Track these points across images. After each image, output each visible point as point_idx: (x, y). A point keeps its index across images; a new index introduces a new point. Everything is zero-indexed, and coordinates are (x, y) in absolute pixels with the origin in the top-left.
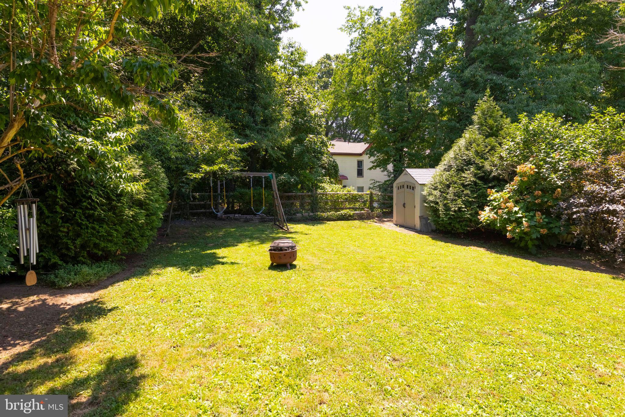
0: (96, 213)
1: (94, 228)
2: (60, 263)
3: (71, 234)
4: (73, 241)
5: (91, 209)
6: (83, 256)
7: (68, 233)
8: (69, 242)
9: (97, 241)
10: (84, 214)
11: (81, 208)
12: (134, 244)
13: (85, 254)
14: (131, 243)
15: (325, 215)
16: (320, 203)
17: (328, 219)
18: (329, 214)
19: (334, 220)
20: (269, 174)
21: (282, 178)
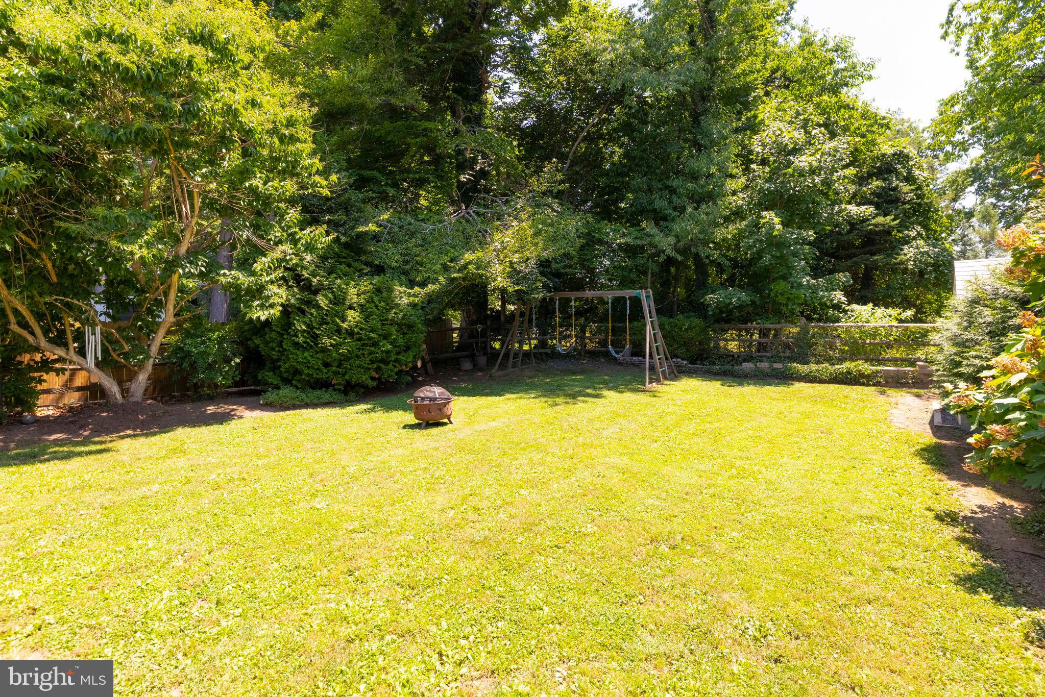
15: (803, 369)
16: (814, 344)
17: (810, 379)
18: (814, 367)
19: (821, 381)
20: (636, 292)
21: (708, 297)
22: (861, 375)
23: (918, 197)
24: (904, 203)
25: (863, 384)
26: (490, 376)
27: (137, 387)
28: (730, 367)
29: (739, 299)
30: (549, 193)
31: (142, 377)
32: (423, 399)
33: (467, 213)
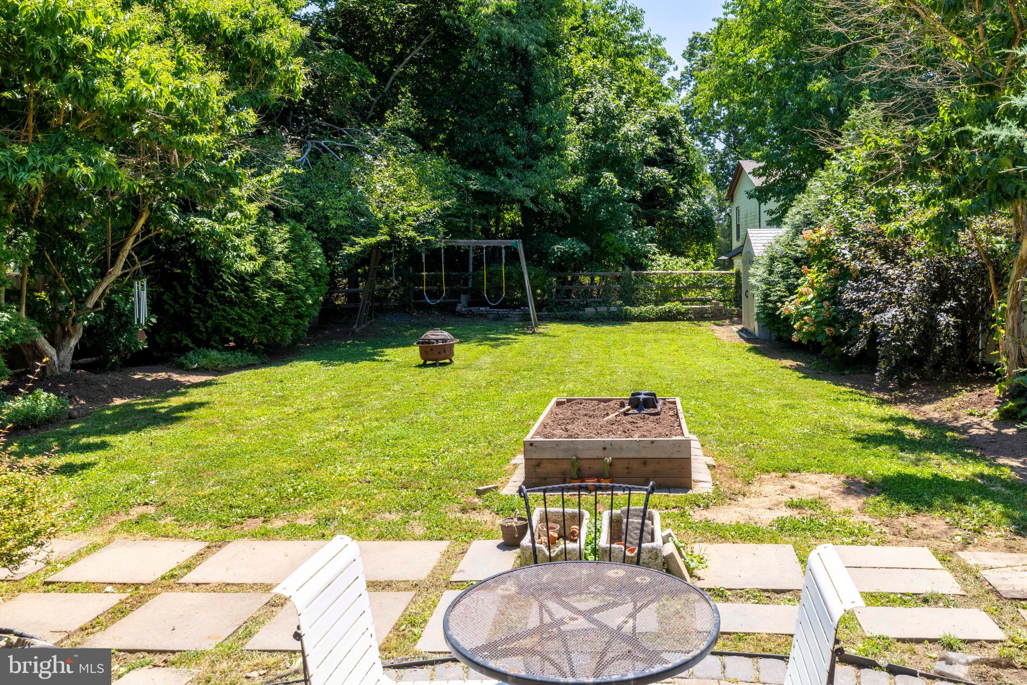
0: (227, 294)
1: (225, 311)
2: (191, 345)
3: (202, 316)
4: (204, 323)
5: (222, 290)
6: (215, 341)
7: (199, 314)
8: (201, 324)
9: (229, 325)
10: (216, 295)
11: (212, 289)
12: (273, 332)
13: (217, 338)
14: (269, 331)
15: (635, 310)
16: (637, 289)
17: (641, 319)
18: (643, 309)
19: (650, 320)
20: (511, 242)
21: (555, 247)
22: (679, 313)
23: (687, 158)
24: (679, 164)
25: (680, 320)
26: (353, 332)
27: (67, 355)
28: (575, 312)
29: (581, 249)
30: (406, 131)
31: (73, 342)
32: (437, 340)
33: (318, 145)
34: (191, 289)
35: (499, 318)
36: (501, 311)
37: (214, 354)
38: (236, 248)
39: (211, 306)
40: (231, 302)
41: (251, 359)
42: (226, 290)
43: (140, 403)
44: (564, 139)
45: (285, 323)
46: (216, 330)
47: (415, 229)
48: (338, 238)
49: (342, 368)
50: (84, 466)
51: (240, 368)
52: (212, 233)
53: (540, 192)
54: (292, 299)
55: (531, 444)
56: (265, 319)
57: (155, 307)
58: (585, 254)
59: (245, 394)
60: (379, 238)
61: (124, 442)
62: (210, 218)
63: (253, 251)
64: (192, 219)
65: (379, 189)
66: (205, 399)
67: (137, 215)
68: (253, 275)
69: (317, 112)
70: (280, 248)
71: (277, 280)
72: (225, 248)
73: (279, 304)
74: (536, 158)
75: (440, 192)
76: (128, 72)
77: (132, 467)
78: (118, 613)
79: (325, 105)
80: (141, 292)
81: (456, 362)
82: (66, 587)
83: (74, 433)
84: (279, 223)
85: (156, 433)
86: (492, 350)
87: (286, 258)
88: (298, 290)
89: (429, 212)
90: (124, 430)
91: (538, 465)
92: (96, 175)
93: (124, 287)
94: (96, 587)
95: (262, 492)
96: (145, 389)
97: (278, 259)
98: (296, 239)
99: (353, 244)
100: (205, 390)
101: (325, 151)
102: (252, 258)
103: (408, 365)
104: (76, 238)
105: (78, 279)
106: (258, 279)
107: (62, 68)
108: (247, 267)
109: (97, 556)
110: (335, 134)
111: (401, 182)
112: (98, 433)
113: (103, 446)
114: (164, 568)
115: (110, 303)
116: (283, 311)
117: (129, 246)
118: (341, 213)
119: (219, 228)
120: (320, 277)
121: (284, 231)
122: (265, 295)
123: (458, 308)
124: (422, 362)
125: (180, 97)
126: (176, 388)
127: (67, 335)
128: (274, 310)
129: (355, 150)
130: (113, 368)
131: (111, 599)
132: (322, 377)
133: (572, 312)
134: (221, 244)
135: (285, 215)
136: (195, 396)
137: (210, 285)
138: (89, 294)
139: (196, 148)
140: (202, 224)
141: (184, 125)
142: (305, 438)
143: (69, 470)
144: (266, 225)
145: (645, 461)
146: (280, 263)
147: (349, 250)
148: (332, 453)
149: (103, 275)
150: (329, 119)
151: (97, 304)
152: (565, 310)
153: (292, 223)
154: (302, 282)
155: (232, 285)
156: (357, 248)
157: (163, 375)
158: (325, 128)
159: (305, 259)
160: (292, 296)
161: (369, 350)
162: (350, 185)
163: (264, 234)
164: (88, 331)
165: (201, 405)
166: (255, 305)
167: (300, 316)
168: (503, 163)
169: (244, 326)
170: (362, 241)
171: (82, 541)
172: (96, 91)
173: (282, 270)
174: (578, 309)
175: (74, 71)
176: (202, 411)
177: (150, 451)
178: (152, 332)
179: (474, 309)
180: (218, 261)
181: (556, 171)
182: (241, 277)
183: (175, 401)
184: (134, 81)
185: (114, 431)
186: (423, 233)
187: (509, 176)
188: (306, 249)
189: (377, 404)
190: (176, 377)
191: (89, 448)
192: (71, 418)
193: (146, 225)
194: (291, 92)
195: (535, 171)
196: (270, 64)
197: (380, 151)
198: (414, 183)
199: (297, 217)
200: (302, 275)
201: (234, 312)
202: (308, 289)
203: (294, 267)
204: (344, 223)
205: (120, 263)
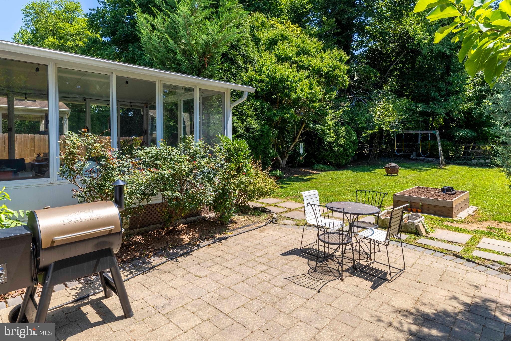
0: (326, 148)
1: (325, 153)
2: (315, 162)
6: (321, 162)
7: (318, 153)
8: (318, 156)
10: (322, 148)
12: (339, 160)
20: (433, 132)
21: (457, 133)
26: (368, 163)
27: (285, 162)
28: (466, 162)
29: (471, 134)
30: (391, 91)
31: (286, 159)
32: (392, 167)
33: (358, 99)
34: (316, 146)
35: (428, 162)
36: (430, 159)
37: (321, 165)
38: (328, 134)
39: (321, 151)
40: (326, 150)
41: (332, 168)
42: (325, 146)
43: (300, 176)
44: (464, 87)
45: (343, 158)
46: (322, 158)
47: (391, 127)
48: (362, 130)
49: (359, 173)
50: (285, 187)
51: (328, 170)
52: (321, 129)
53: (450, 111)
54: (345, 150)
55: (396, 195)
56: (337, 156)
57: (306, 150)
58: (473, 136)
59: (327, 177)
60: (374, 131)
61: (294, 184)
62: (321, 125)
63: (333, 135)
64: (316, 126)
65: (378, 113)
66: (316, 177)
67: (302, 125)
68: (333, 142)
69: (359, 88)
70: (342, 134)
71: (340, 144)
72: (325, 134)
73: (341, 152)
74: (449, 97)
75: (402, 113)
76: (298, 90)
77: (295, 189)
78: (287, 212)
79: (362, 84)
80: (302, 146)
81: (399, 175)
82: (278, 206)
83: (284, 181)
84: (342, 126)
85: (302, 183)
86: (417, 172)
87: (344, 137)
88: (347, 147)
89: (396, 120)
90: (295, 181)
91: (398, 202)
92: (290, 116)
93: (297, 145)
94: (284, 208)
95: (322, 198)
96: (302, 173)
97: (341, 137)
98: (347, 131)
99: (366, 133)
100: (317, 175)
101: (361, 101)
102: (333, 137)
103: (381, 174)
104: (287, 131)
105: (287, 142)
106: (335, 144)
107: (284, 90)
108: (331, 140)
109: (284, 203)
110: (365, 94)
111: (387, 110)
112: (289, 181)
113: (290, 184)
114: (297, 207)
115: (295, 149)
116: (342, 154)
117: (300, 134)
118: (363, 122)
119: (323, 128)
120: (355, 143)
121: (344, 128)
122: (337, 149)
123: (412, 157)
124: (386, 174)
125: (309, 95)
126: (310, 174)
127: (285, 157)
128: (339, 153)
129: (371, 100)
130: (295, 167)
131: (286, 210)
132: (351, 175)
133: (466, 161)
134: (324, 133)
135: (345, 123)
136: (314, 176)
137: (321, 145)
138: (290, 147)
139: (314, 107)
140: (319, 127)
141: (311, 101)
142: (337, 189)
143: (282, 188)
144: (338, 127)
145: (435, 206)
146: (342, 139)
147: (364, 135)
148: (343, 193)
149: (294, 141)
150: (363, 89)
151: (292, 149)
152: (462, 160)
153: (346, 125)
154: (348, 145)
155: (327, 145)
156: (367, 134)
157: (307, 170)
158: (362, 93)
159: (350, 138)
160: (345, 149)
161: (371, 169)
162: (368, 112)
163: (337, 129)
164: (289, 156)
165: (315, 178)
166: (334, 152)
167: (348, 156)
168: (434, 99)
169: (330, 158)
170: (369, 132)
171: (282, 200)
172: (291, 95)
173: (342, 141)
174: (468, 160)
175: (286, 91)
176: (314, 180)
177: (299, 186)
178: (305, 158)
179: (418, 158)
180: (323, 138)
181: (458, 102)
182: (329, 143)
183: (309, 177)
184: (299, 92)
185: (293, 181)
186: (393, 128)
187: (435, 105)
188: (350, 134)
189: (363, 184)
190: (310, 171)
191: (287, 184)
192: (285, 178)
193: (304, 128)
194: (345, 86)
195: (448, 102)
196: (337, 79)
197: (380, 99)
198: (391, 110)
199: (349, 124)
200: (348, 143)
201: (327, 153)
202: (350, 147)
203: (346, 140)
204: (364, 125)
205: (298, 138)
